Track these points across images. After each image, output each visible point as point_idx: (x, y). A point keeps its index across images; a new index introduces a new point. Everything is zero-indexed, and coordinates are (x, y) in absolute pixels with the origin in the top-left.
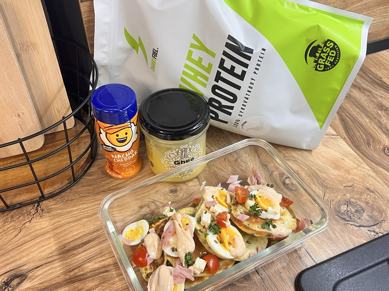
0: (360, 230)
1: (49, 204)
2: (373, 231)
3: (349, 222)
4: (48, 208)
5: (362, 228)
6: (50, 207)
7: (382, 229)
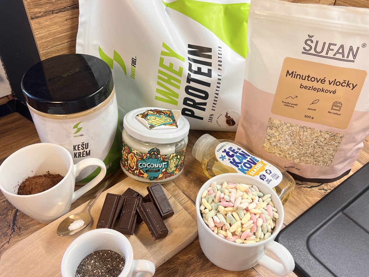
0: (312, 190)
1: (25, 221)
2: (322, 189)
3: (302, 186)
4: (25, 226)
5: (313, 188)
6: (26, 224)
7: (329, 186)
